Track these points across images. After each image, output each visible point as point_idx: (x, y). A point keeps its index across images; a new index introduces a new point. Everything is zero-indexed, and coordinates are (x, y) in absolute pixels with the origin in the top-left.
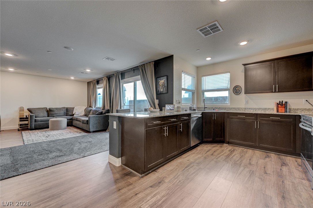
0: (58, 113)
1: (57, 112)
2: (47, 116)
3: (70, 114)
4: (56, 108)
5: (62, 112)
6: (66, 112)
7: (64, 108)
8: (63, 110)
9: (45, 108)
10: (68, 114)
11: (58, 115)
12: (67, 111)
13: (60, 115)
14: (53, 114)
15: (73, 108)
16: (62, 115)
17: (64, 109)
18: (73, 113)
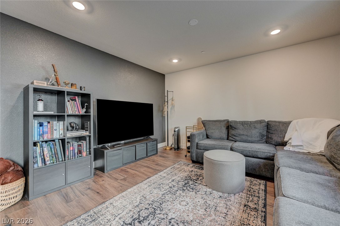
0: (245, 133)
1: (242, 133)
2: (226, 137)
3: (276, 138)
4: (242, 122)
5: (255, 133)
6: (265, 133)
7: (261, 122)
8: (255, 128)
9: (224, 121)
10: (271, 138)
11: (244, 138)
12: (267, 132)
13: (249, 139)
14: (235, 136)
15: (287, 124)
16: (254, 139)
17: (258, 126)
18: (286, 139)
